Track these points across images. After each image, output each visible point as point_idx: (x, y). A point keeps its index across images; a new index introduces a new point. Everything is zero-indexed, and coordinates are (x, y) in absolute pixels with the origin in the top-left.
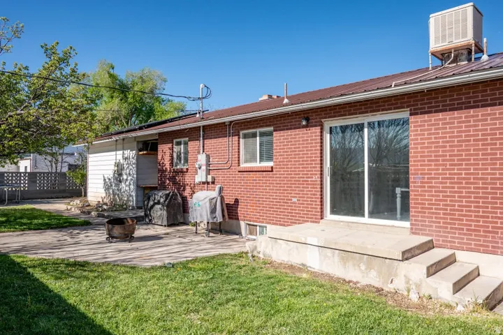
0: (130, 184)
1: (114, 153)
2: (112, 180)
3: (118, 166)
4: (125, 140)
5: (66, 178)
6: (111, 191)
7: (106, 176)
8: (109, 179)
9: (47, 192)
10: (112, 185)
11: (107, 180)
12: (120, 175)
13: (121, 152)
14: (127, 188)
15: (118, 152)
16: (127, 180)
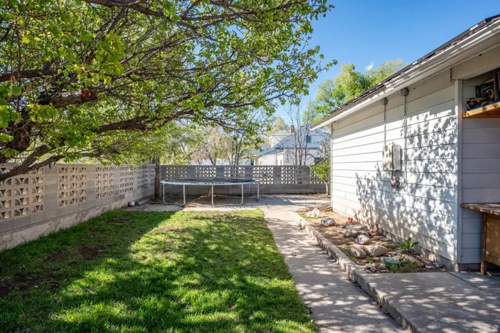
0: (430, 198)
1: (381, 128)
2: (376, 184)
3: (392, 154)
4: (412, 94)
5: (309, 172)
6: (372, 203)
7: (361, 175)
8: (369, 181)
9: (292, 186)
10: (374, 193)
11: (364, 182)
12: (397, 173)
13: (400, 123)
14: (420, 206)
15: (389, 126)
16: (418, 185)
